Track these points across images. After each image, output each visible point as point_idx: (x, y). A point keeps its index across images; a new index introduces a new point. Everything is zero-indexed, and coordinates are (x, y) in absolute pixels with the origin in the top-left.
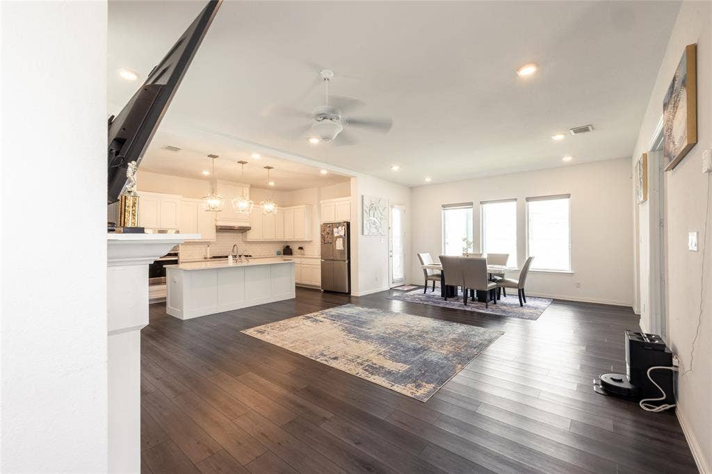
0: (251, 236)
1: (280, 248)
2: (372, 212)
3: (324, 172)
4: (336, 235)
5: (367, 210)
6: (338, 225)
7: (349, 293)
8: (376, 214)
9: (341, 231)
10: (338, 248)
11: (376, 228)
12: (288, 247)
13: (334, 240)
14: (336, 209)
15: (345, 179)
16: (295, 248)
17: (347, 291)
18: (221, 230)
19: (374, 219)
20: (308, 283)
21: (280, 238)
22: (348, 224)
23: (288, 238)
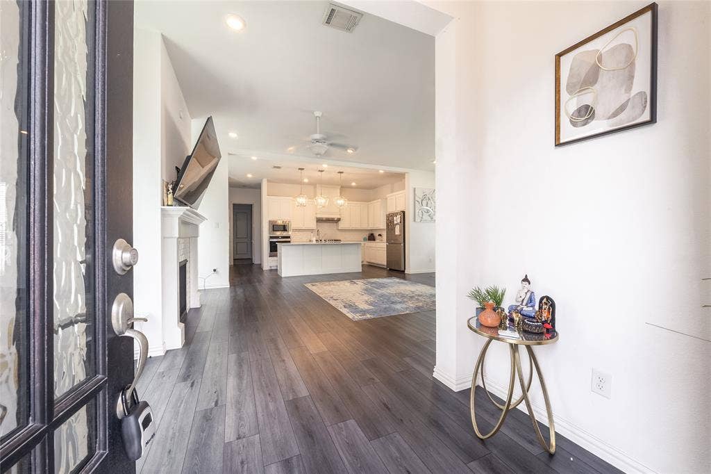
0: (342, 225)
1: (366, 235)
2: (424, 202)
3: (381, 172)
4: (395, 222)
5: (420, 201)
6: (396, 214)
7: (404, 271)
8: (429, 203)
9: (397, 219)
10: (396, 234)
11: (429, 215)
12: (372, 234)
13: (394, 226)
14: (397, 201)
15: (400, 177)
16: (376, 234)
17: (403, 269)
18: (319, 220)
19: (429, 208)
20: (380, 263)
21: (365, 226)
22: (404, 212)
23: (371, 227)
